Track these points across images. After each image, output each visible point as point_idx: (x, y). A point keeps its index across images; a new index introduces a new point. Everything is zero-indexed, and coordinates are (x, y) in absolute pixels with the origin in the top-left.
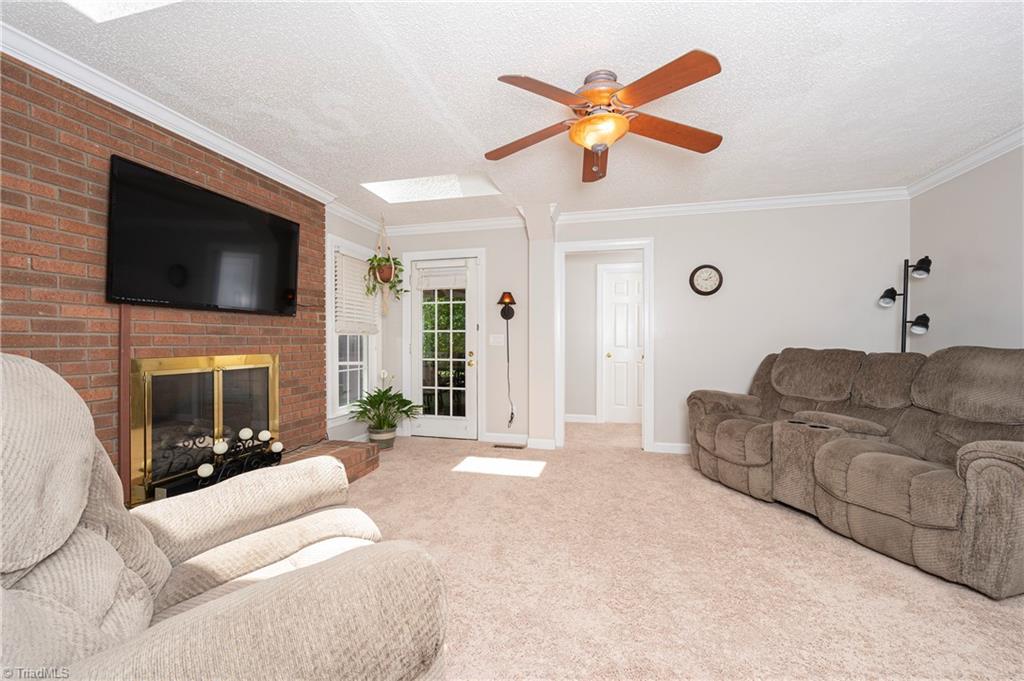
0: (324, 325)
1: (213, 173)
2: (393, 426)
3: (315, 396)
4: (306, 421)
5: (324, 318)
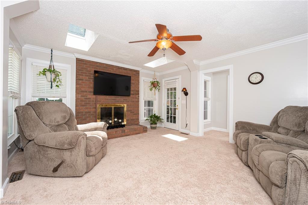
0: (139, 98)
1: (113, 69)
2: (156, 124)
3: (136, 114)
4: (134, 120)
5: (139, 97)
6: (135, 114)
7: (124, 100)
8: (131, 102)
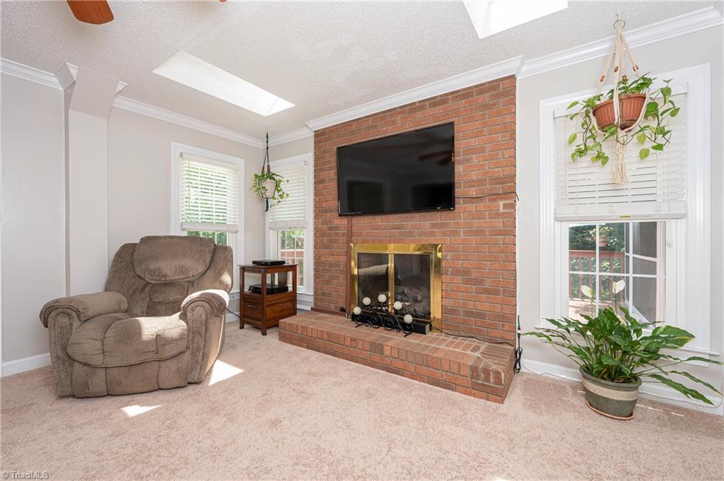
4: (480, 315)
5: (513, 206)
6: (486, 291)
7: (434, 226)
8: (465, 233)
